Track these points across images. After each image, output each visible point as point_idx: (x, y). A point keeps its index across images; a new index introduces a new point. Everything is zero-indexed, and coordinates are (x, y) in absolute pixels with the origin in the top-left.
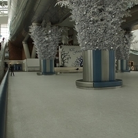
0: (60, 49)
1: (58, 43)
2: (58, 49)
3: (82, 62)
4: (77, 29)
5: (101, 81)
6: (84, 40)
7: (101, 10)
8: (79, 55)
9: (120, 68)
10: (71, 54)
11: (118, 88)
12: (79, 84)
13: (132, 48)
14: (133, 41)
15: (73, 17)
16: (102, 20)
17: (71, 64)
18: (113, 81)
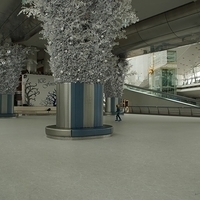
0: (24, 80)
1: (20, 70)
2: (21, 79)
3: (55, 100)
4: (50, 50)
5: (82, 128)
6: (59, 67)
7: (85, 27)
8: (52, 89)
9: (109, 110)
10: (40, 87)
11: (106, 138)
12: (51, 132)
13: (126, 82)
14: (129, 72)
15: (45, 33)
16: (86, 41)
17: (39, 102)
18: (100, 127)
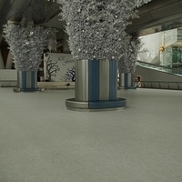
0: (45, 58)
1: (42, 49)
2: (43, 58)
3: (74, 76)
4: (68, 31)
5: (98, 101)
6: (77, 46)
7: (100, 8)
8: (70, 66)
9: (123, 84)
10: (60, 64)
11: (120, 110)
12: (70, 105)
13: (139, 59)
14: (141, 50)
15: (63, 15)
16: (101, 21)
17: (59, 78)
18: (115, 100)
